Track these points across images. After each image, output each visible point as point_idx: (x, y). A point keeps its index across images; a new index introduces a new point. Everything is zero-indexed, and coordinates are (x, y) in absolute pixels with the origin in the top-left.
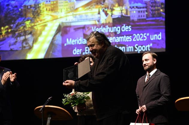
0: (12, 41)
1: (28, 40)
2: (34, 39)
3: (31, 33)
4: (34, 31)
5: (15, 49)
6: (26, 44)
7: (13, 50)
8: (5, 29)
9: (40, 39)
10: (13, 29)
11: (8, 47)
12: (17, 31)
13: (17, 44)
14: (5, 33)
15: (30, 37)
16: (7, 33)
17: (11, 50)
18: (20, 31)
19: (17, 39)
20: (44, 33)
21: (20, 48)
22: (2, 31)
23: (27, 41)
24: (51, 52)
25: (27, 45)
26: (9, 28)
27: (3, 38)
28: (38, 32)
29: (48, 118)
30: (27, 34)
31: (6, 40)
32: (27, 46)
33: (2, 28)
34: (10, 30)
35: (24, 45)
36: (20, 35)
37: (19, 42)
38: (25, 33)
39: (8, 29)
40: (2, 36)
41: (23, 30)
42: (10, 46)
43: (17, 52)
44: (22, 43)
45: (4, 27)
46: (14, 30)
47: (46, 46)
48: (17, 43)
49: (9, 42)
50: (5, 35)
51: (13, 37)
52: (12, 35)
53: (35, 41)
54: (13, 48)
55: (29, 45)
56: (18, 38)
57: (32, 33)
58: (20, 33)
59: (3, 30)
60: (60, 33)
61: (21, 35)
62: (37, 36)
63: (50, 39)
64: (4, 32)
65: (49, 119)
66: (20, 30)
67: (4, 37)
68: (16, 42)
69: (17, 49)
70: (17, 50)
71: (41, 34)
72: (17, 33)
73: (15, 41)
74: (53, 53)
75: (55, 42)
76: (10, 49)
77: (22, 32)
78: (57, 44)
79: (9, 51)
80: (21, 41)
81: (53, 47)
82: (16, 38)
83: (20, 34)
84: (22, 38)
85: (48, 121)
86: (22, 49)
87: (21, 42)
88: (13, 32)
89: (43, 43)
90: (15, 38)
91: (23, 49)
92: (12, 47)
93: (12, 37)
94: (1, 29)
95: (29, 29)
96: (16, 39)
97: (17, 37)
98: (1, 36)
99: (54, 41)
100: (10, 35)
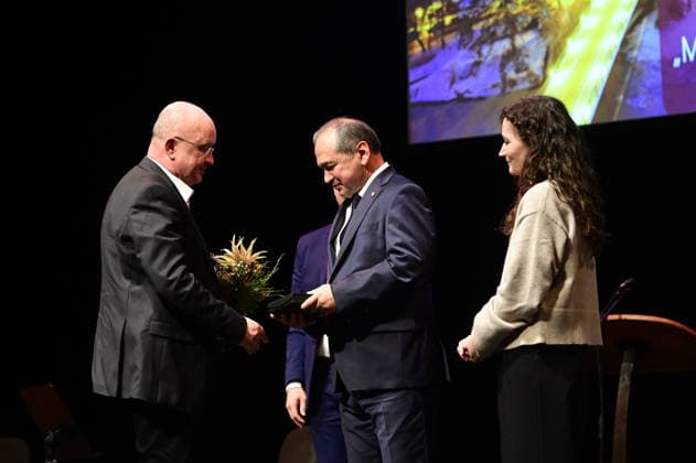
0: (461, 60)
1: (524, 53)
2: (548, 48)
3: (533, 25)
4: (548, 15)
5: (475, 94)
6: (518, 71)
7: (467, 95)
8: (431, 17)
9: (573, 47)
10: (460, 15)
11: (447, 85)
12: (477, 20)
13: (483, 73)
14: (430, 31)
15: (532, 41)
16: (439, 30)
17: (460, 98)
18: (491, 20)
19: (479, 53)
20: (586, 21)
21: (494, 86)
22: (419, 22)
23: (520, 59)
24: (621, 97)
25: (524, 74)
26: (445, 9)
27: (424, 49)
28: (564, 19)
29: (624, 365)
30: (519, 29)
31: (436, 60)
32: (524, 79)
33: (419, 12)
34: (448, 20)
35: (511, 75)
36: (491, 37)
37: (489, 65)
38: (511, 26)
39: (440, 14)
40: (421, 43)
41: (502, 16)
42: (453, 82)
43: (483, 106)
44: (503, 66)
45: (425, 8)
46: (465, 17)
47: (600, 72)
48: (482, 66)
49: (447, 66)
50: (430, 40)
51: (465, 47)
52: (459, 37)
53: (551, 55)
54: (468, 91)
55: (531, 74)
56: (485, 50)
57: (540, 26)
58: (489, 27)
59: (423, 19)
60: (655, 15)
61: (494, 33)
62: (560, 34)
63: (613, 41)
64: (425, 29)
65: (626, 367)
66: (490, 16)
67: (426, 46)
68: (478, 64)
69: (482, 94)
70: (481, 98)
71: (574, 24)
72: (477, 27)
73: (471, 61)
74: (628, 101)
75: (635, 53)
76: (454, 96)
77: (497, 23)
78: (643, 62)
79: (454, 100)
80: (495, 58)
81: (628, 77)
82: (477, 48)
83: (492, 30)
84: (502, 47)
85: (621, 378)
86: (504, 89)
87: (498, 62)
88: (462, 26)
89: (585, 60)
90: (472, 48)
91: (508, 89)
92: (461, 87)
93: (461, 45)
94: (415, 17)
95: (528, 7)
96: (475, 54)
97: (481, 42)
98: (416, 42)
99: (631, 50)
100: (451, 39)
